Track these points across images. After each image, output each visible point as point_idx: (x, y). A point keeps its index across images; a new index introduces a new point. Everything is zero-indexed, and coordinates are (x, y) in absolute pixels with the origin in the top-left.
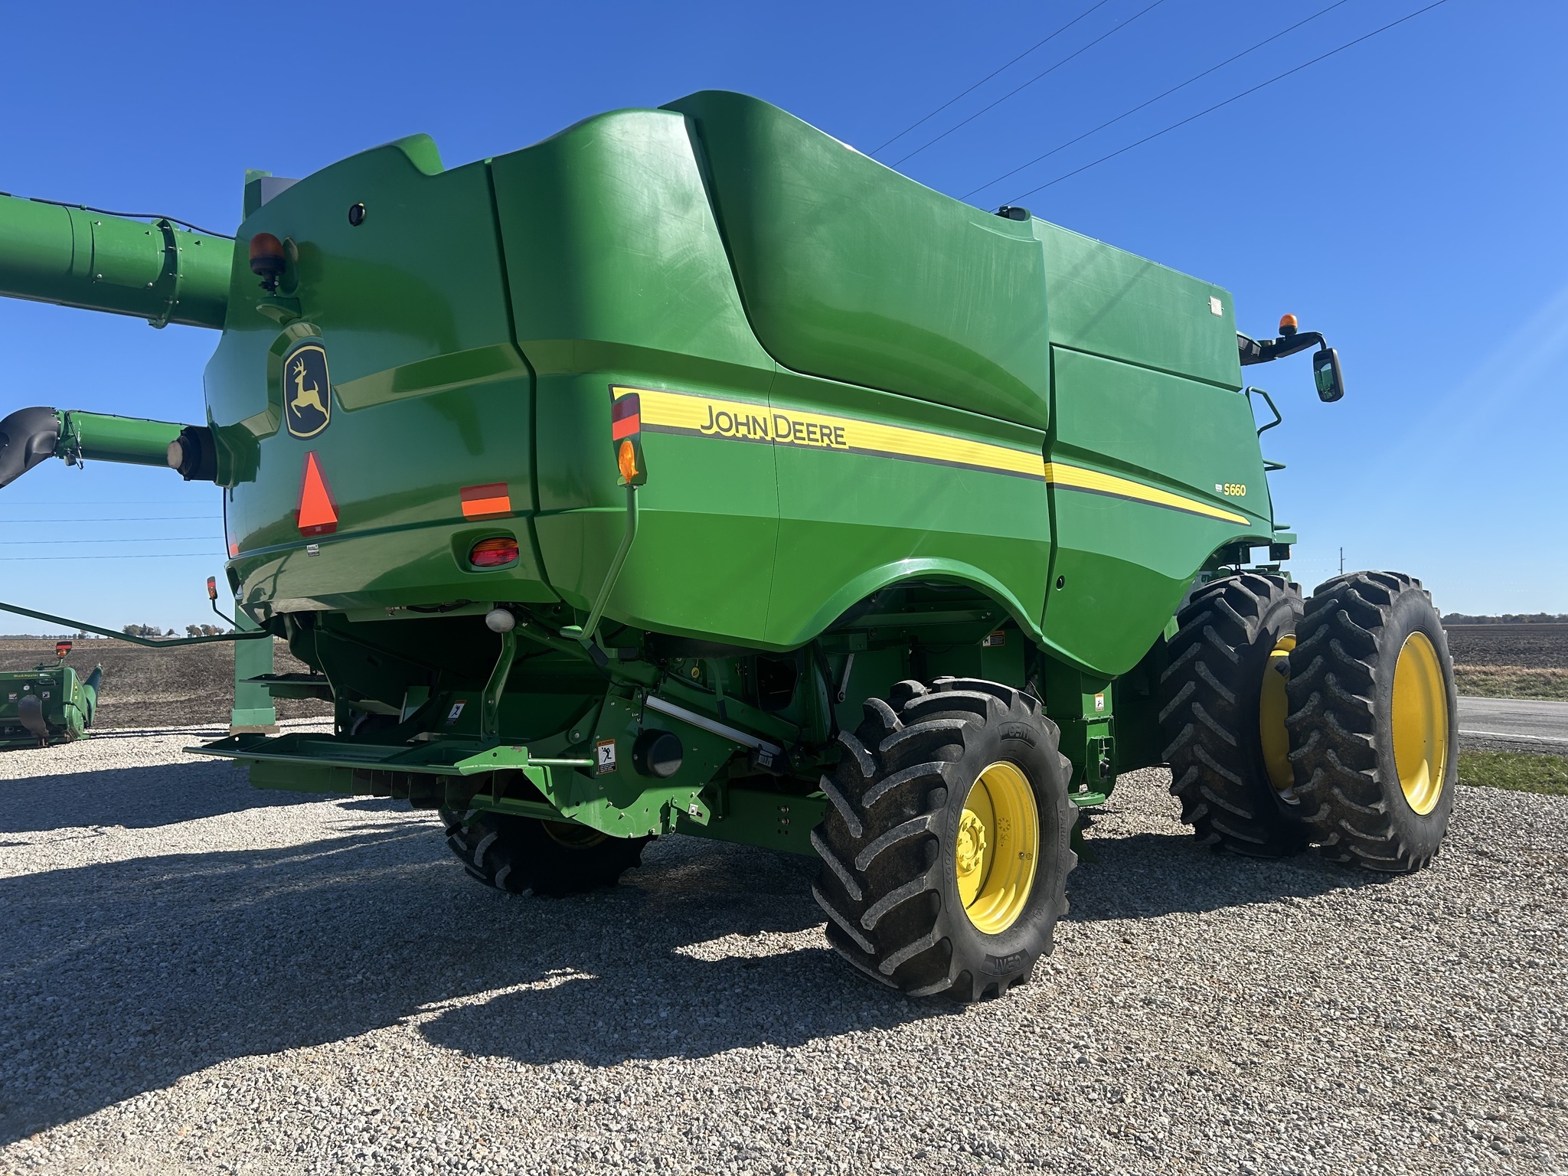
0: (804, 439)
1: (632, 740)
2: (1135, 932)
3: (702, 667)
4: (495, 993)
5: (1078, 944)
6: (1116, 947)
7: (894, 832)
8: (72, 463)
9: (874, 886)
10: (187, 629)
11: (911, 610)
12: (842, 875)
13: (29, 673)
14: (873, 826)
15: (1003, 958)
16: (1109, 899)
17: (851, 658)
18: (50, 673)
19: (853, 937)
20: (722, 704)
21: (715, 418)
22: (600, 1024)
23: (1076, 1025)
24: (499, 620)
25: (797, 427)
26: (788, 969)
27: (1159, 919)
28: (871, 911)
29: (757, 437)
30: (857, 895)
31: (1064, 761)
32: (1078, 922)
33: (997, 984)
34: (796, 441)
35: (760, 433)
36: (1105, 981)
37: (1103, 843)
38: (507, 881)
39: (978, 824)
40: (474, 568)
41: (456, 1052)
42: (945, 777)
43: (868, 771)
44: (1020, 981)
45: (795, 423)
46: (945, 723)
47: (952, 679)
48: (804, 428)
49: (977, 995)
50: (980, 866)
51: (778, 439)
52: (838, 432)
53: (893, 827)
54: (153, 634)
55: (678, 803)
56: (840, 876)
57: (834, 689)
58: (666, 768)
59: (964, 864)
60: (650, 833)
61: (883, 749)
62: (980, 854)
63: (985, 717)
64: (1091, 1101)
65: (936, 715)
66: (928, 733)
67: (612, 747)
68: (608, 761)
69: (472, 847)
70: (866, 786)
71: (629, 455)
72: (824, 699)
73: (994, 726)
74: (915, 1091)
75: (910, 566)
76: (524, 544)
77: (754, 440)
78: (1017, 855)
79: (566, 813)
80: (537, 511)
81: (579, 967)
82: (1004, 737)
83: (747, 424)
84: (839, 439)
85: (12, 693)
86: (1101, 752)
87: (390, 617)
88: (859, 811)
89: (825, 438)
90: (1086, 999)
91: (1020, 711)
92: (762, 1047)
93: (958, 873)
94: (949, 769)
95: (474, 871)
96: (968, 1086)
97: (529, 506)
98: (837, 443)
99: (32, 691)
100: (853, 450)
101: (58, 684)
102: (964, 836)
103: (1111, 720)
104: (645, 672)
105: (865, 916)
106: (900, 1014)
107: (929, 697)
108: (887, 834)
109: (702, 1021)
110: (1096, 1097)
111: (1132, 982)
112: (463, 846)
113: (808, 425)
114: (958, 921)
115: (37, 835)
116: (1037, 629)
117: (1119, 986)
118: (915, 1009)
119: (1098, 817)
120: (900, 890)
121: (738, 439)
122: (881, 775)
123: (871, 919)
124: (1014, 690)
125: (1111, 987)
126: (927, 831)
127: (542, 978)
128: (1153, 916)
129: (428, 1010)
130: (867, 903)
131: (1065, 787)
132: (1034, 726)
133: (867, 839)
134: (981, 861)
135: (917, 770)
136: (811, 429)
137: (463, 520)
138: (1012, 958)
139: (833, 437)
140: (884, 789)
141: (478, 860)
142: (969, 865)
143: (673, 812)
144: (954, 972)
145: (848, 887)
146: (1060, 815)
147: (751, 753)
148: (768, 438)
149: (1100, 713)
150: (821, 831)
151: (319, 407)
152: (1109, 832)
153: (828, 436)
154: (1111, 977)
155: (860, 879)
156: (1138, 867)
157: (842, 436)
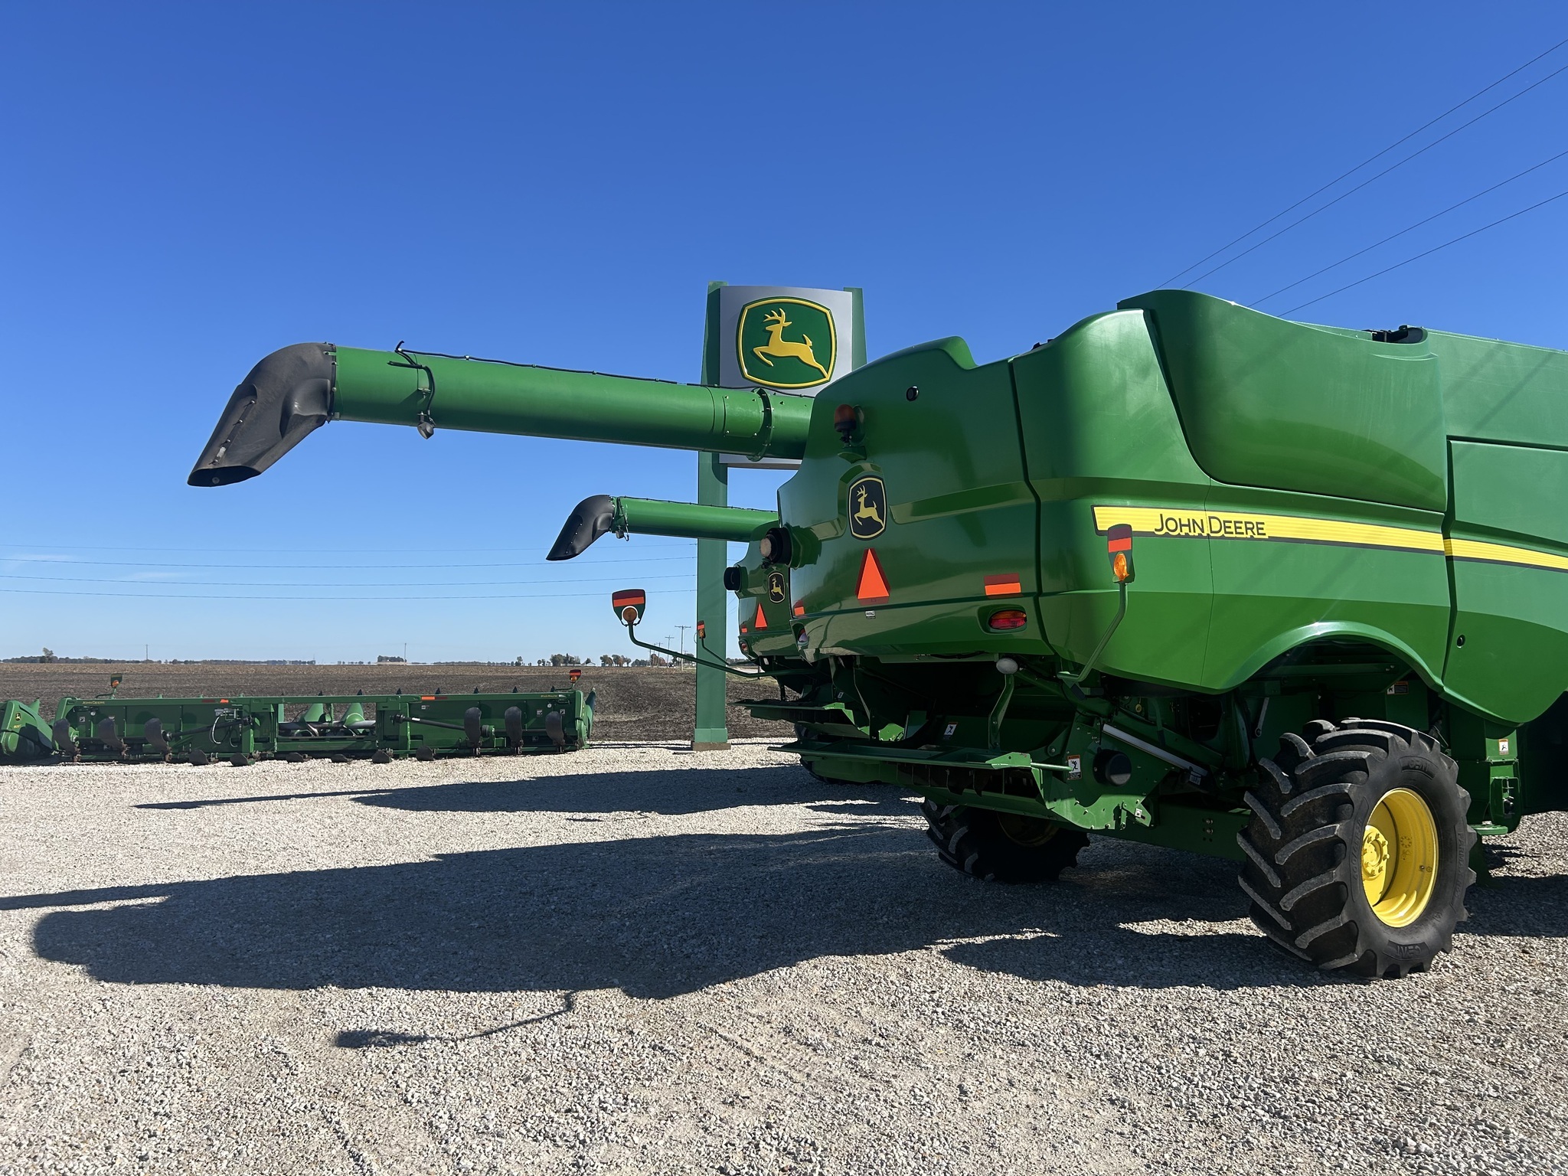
0: (1232, 533)
1: (1092, 757)
2: (1535, 946)
3: (1144, 704)
4: (987, 939)
5: (1478, 950)
6: (1515, 955)
7: (1308, 836)
8: (622, 536)
9: (1291, 877)
10: (601, 658)
11: (1321, 662)
12: (1264, 867)
13: (547, 694)
14: (1291, 830)
15: (1404, 946)
16: (1512, 922)
17: (1267, 701)
18: (566, 695)
19: (1274, 916)
20: (1161, 733)
21: (1164, 523)
22: (1073, 962)
23: (1469, 1001)
24: (1006, 665)
25: (1227, 524)
26: (1215, 945)
27: (1560, 939)
28: (1288, 895)
29: (1196, 534)
30: (1277, 884)
31: (1463, 793)
32: (1479, 935)
33: (1398, 967)
34: (1226, 535)
35: (1198, 531)
36: (1500, 976)
37: (1514, 880)
38: (974, 866)
39: (1382, 839)
40: (992, 630)
41: (973, 968)
42: (1352, 796)
43: (1286, 789)
44: (1420, 968)
45: (1225, 522)
46: (1352, 754)
47: (1357, 720)
48: (1232, 525)
49: (1380, 972)
50: (1384, 872)
51: (1212, 535)
52: (1260, 526)
53: (1307, 832)
54: (574, 663)
55: (1126, 806)
56: (1262, 868)
57: (1252, 726)
58: (1120, 779)
59: (1369, 869)
60: (1107, 827)
61: (1298, 772)
62: (1384, 864)
63: (1387, 751)
64: (1475, 1044)
65: (1343, 747)
66: (1337, 762)
67: (1078, 760)
68: (1075, 771)
69: (948, 837)
70: (1284, 800)
71: (1123, 563)
72: (1244, 734)
73: (1395, 758)
74: (1328, 1024)
75: (1320, 629)
76: (1030, 613)
77: (1194, 537)
78: (1418, 868)
79: (1049, 806)
80: (1040, 593)
81: (1044, 928)
82: (1404, 768)
83: (1189, 525)
84: (1260, 531)
85: (540, 709)
86: (1505, 791)
87: (917, 661)
88: (1279, 820)
89: (1249, 531)
90: (1480, 986)
91: (1419, 747)
92: (1202, 987)
93: (1364, 876)
94: (1355, 790)
95: (948, 857)
96: (1372, 1026)
97: (1035, 590)
98: (1259, 534)
99: (554, 709)
100: (1271, 539)
101: (571, 703)
102: (1368, 847)
103: (1516, 763)
104: (1102, 707)
105: (1284, 900)
106: (1314, 980)
107: (1337, 734)
108: (1302, 837)
109: (1150, 969)
110: (1480, 1042)
111: (1525, 978)
112: (940, 836)
113: (1235, 522)
114: (1363, 909)
115: (604, 815)
116: (1439, 681)
117: (1511, 979)
118: (1326, 978)
119: (1513, 859)
120: (1313, 880)
121: (1183, 537)
122: (1297, 792)
123: (1288, 902)
124: (1413, 731)
125: (1505, 980)
126: (1336, 836)
127: (1018, 933)
128: (1555, 936)
129: (942, 943)
130: (1285, 889)
131: (1463, 814)
132: (1433, 761)
133: (1284, 841)
134: (1384, 869)
135: (1328, 789)
136: (1238, 525)
137: (987, 598)
138: (1412, 947)
139: (1255, 530)
140: (1299, 803)
141: (952, 848)
142: (1373, 871)
143: (1124, 813)
144: (1360, 950)
145: (1269, 877)
146: (1458, 837)
147: (1184, 773)
148: (1205, 534)
149: (1503, 756)
150: (1246, 834)
151: (876, 518)
152: (1523, 872)
153: (1252, 529)
154: (1506, 974)
155: (1279, 871)
156: (1548, 901)
157: (1262, 529)
